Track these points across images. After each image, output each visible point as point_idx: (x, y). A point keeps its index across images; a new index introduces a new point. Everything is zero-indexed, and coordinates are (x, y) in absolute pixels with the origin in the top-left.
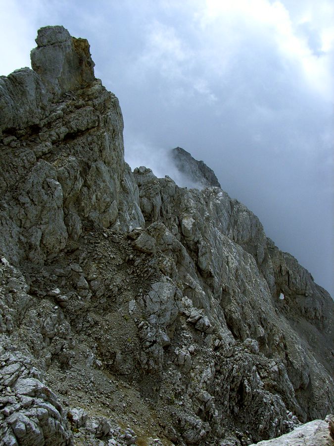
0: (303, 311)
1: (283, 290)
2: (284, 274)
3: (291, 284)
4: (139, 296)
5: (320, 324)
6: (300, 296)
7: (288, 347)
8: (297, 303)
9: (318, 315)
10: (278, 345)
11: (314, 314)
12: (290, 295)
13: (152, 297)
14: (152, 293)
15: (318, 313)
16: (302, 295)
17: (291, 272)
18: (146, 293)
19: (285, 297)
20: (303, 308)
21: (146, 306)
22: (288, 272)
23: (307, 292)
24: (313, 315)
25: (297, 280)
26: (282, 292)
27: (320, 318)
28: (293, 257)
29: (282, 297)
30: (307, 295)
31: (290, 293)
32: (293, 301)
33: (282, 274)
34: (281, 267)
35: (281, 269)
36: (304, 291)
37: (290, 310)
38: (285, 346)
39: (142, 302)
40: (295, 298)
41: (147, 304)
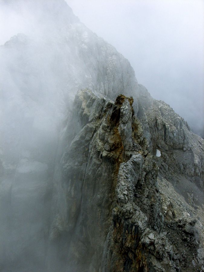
0: (182, 168)
1: (160, 146)
2: (160, 128)
3: (168, 139)
4: (194, 257)
5: (200, 181)
6: (177, 151)
7: (177, 215)
8: (175, 160)
9: (197, 171)
10: (167, 214)
11: (194, 170)
12: (167, 151)
13: (199, 257)
14: (198, 255)
15: (198, 169)
16: (179, 149)
17: (167, 126)
18: (196, 255)
19: (161, 154)
20: (181, 165)
21: (198, 262)
22: (164, 126)
23: (186, 146)
24: (193, 172)
25: (175, 134)
26: (159, 148)
27: (199, 174)
28: (169, 106)
29: (159, 154)
30: (185, 149)
31: (167, 148)
32: (170, 157)
33: (158, 128)
34: (157, 120)
35: (156, 122)
36: (182, 145)
37: (168, 168)
38: (174, 214)
39: (196, 260)
40: (172, 154)
41: (198, 261)
